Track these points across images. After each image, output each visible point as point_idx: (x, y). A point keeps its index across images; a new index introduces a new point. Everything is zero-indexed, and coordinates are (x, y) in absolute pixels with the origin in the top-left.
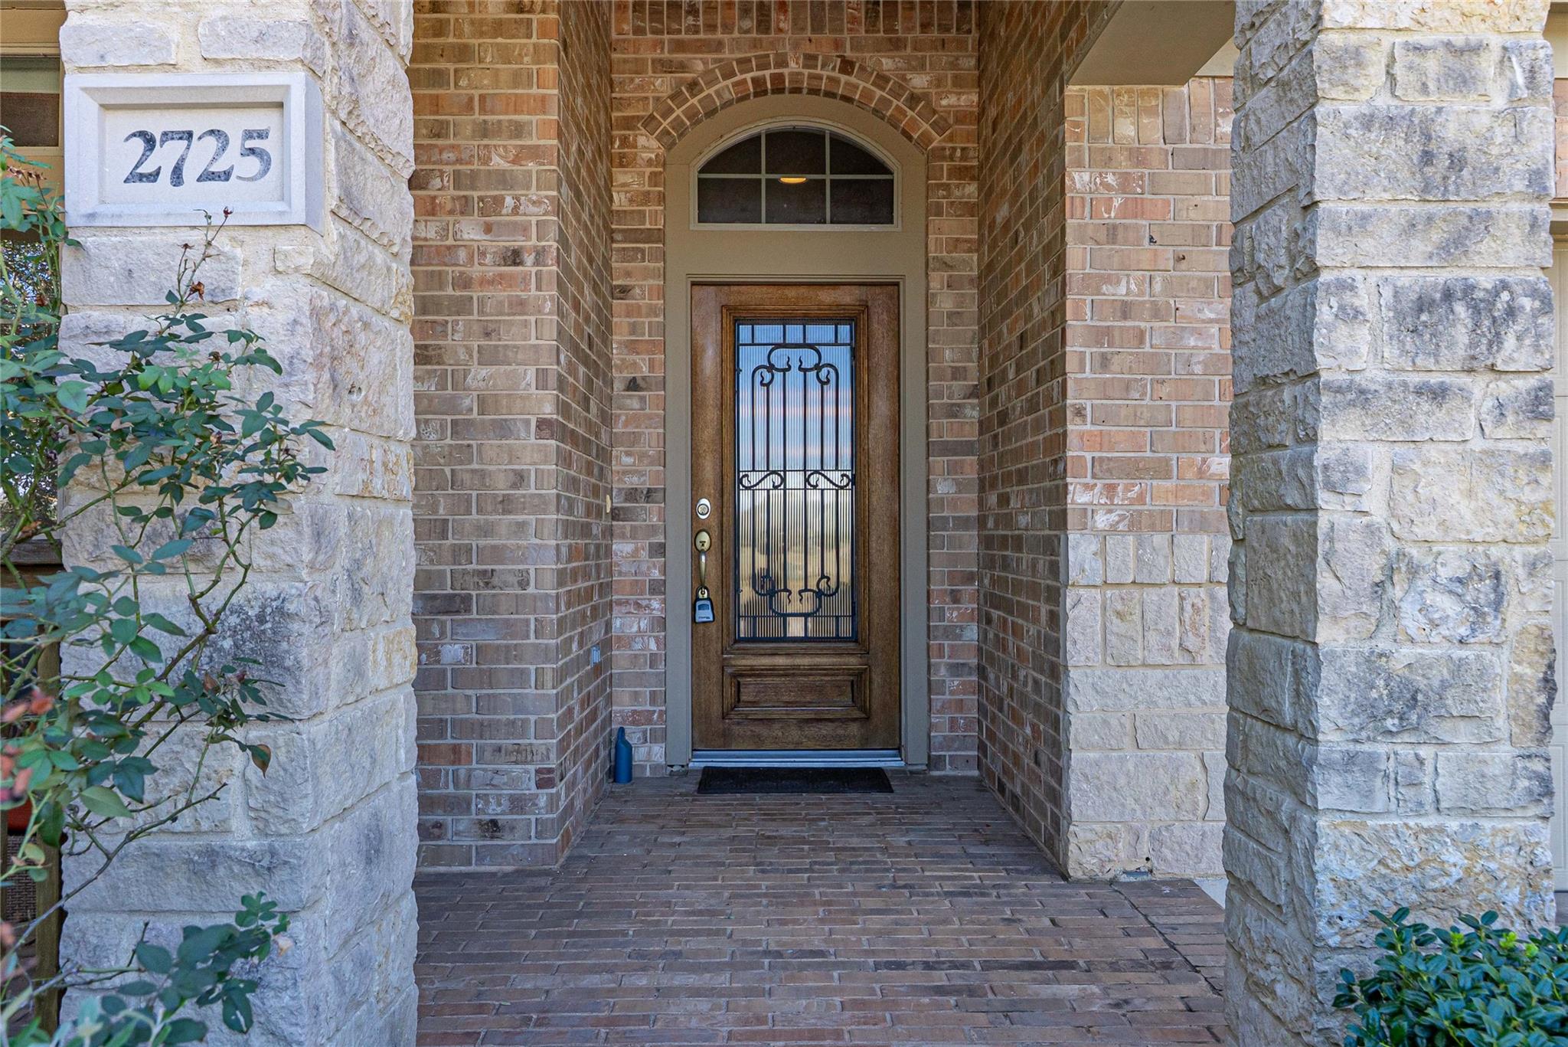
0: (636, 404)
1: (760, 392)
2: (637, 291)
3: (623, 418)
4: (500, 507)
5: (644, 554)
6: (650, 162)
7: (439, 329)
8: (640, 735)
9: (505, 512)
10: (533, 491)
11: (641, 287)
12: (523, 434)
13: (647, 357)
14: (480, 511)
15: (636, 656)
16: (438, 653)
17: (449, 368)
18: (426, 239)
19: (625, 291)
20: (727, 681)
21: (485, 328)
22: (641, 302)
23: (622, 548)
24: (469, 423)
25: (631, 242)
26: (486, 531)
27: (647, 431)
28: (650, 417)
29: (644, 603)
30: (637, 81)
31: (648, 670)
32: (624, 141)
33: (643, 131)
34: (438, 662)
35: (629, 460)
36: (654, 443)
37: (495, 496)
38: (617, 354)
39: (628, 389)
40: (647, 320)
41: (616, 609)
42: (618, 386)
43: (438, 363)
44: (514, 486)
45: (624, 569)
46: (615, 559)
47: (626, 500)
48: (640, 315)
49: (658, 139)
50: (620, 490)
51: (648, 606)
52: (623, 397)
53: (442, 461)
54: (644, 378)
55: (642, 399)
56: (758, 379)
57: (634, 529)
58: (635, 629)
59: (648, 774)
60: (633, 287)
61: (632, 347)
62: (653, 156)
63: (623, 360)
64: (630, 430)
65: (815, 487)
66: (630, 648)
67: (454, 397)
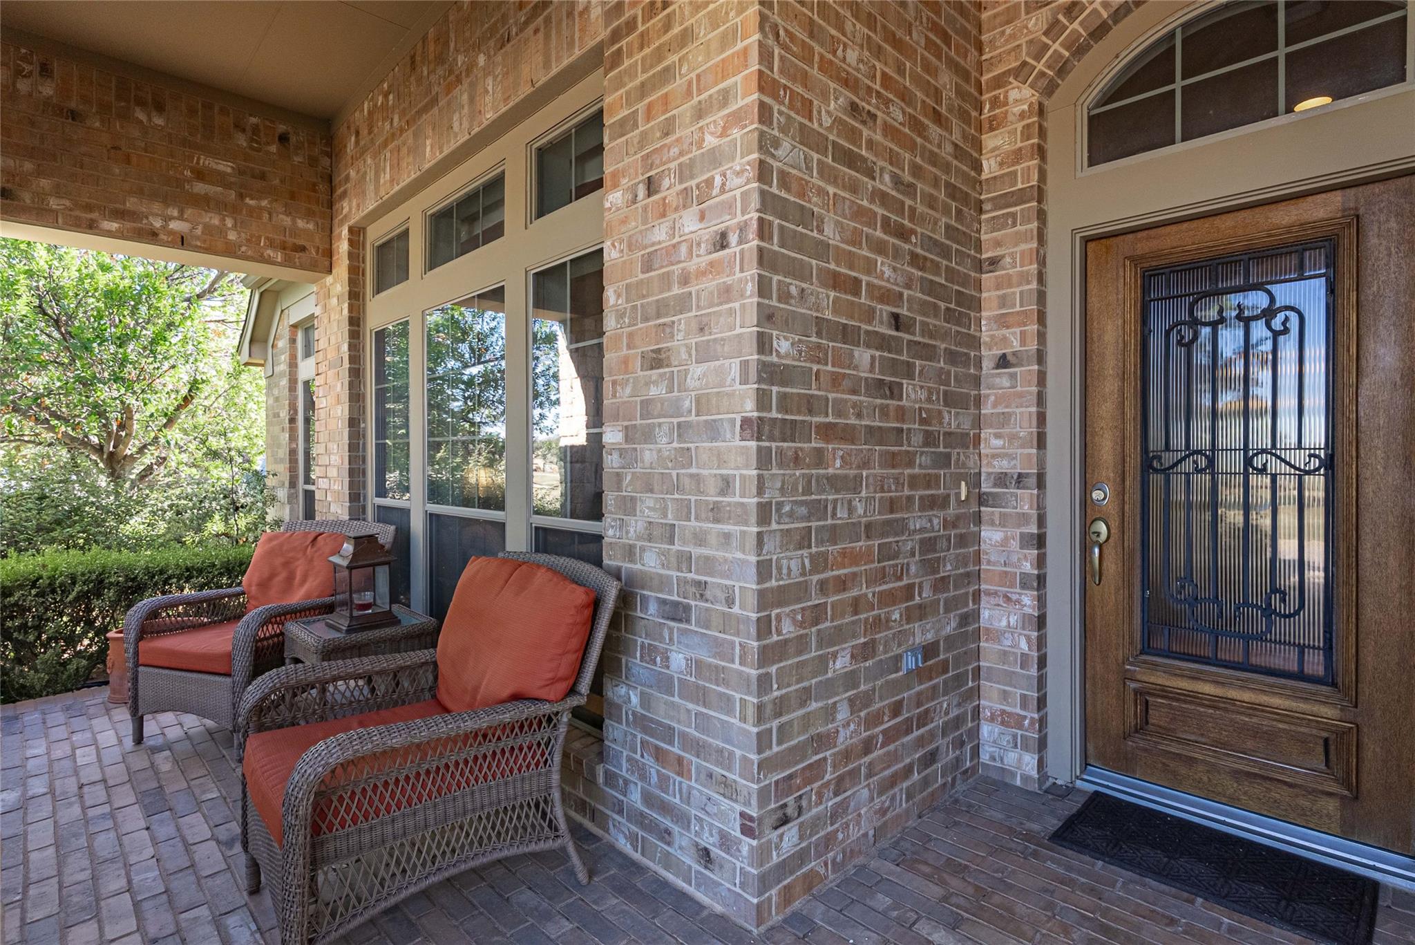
0: (1005, 382)
1: (1178, 353)
2: (1008, 259)
3: (992, 398)
4: (710, 514)
5: (1015, 544)
6: (1022, 115)
7: (668, 330)
8: (1009, 738)
9: (717, 520)
10: (737, 499)
11: (1012, 255)
12: (728, 436)
13: (1018, 330)
14: (697, 518)
15: (1005, 653)
16: (668, 658)
17: (675, 369)
18: (659, 243)
19: (994, 262)
20: (1130, 697)
21: (700, 323)
22: (1011, 271)
23: (991, 535)
24: (688, 425)
25: (1001, 208)
26: (700, 539)
27: (1018, 411)
28: (1021, 395)
29: (1014, 597)
30: (1008, 32)
31: (1019, 670)
32: (995, 102)
33: (1015, 83)
34: (668, 667)
35: (999, 442)
36: (1026, 424)
37: (707, 502)
38: (987, 332)
39: (998, 366)
40: (1018, 290)
41: (984, 598)
42: (987, 364)
43: (668, 366)
44: (723, 492)
45: (992, 559)
46: (983, 546)
47: (995, 485)
48: (1010, 286)
49: (1031, 86)
50: (989, 474)
51: (1018, 601)
52: (994, 376)
53: (670, 465)
54: (1014, 354)
55: (1013, 376)
56: (1174, 337)
57: (1002, 515)
58: (1004, 623)
59: (1018, 783)
60: (1003, 256)
61: (1002, 321)
62: (1025, 107)
63: (992, 337)
64: (1000, 410)
65: (1263, 471)
66: (999, 642)
67: (678, 399)
